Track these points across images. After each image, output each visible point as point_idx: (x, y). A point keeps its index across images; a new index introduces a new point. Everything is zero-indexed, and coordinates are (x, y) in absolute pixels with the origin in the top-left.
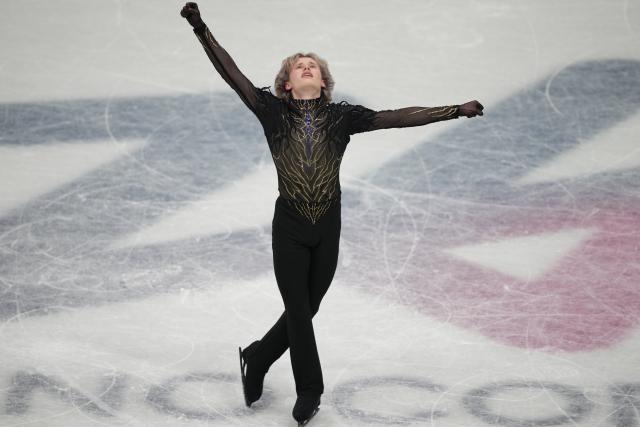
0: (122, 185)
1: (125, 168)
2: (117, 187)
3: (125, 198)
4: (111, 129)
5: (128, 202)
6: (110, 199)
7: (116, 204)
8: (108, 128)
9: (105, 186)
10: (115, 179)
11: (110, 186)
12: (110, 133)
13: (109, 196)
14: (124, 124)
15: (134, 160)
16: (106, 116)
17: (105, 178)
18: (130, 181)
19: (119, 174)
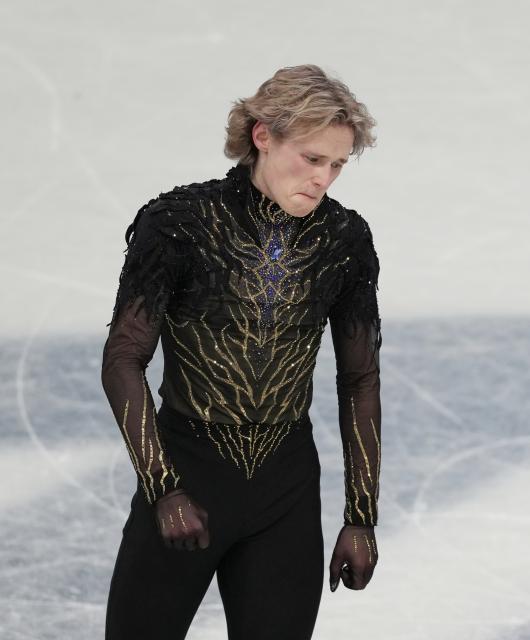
0: (58, 562)
1: (67, 519)
2: (45, 566)
3: (64, 594)
4: (31, 417)
5: (72, 604)
6: (27, 597)
7: (44, 611)
8: (23, 414)
9: (15, 562)
10: (40, 545)
11: (26, 563)
12: (29, 428)
13: (25, 589)
14: (64, 404)
15: (90, 496)
16: (20, 384)
17: (13, 542)
18: (80, 552)
19: (51, 533)
